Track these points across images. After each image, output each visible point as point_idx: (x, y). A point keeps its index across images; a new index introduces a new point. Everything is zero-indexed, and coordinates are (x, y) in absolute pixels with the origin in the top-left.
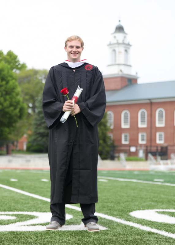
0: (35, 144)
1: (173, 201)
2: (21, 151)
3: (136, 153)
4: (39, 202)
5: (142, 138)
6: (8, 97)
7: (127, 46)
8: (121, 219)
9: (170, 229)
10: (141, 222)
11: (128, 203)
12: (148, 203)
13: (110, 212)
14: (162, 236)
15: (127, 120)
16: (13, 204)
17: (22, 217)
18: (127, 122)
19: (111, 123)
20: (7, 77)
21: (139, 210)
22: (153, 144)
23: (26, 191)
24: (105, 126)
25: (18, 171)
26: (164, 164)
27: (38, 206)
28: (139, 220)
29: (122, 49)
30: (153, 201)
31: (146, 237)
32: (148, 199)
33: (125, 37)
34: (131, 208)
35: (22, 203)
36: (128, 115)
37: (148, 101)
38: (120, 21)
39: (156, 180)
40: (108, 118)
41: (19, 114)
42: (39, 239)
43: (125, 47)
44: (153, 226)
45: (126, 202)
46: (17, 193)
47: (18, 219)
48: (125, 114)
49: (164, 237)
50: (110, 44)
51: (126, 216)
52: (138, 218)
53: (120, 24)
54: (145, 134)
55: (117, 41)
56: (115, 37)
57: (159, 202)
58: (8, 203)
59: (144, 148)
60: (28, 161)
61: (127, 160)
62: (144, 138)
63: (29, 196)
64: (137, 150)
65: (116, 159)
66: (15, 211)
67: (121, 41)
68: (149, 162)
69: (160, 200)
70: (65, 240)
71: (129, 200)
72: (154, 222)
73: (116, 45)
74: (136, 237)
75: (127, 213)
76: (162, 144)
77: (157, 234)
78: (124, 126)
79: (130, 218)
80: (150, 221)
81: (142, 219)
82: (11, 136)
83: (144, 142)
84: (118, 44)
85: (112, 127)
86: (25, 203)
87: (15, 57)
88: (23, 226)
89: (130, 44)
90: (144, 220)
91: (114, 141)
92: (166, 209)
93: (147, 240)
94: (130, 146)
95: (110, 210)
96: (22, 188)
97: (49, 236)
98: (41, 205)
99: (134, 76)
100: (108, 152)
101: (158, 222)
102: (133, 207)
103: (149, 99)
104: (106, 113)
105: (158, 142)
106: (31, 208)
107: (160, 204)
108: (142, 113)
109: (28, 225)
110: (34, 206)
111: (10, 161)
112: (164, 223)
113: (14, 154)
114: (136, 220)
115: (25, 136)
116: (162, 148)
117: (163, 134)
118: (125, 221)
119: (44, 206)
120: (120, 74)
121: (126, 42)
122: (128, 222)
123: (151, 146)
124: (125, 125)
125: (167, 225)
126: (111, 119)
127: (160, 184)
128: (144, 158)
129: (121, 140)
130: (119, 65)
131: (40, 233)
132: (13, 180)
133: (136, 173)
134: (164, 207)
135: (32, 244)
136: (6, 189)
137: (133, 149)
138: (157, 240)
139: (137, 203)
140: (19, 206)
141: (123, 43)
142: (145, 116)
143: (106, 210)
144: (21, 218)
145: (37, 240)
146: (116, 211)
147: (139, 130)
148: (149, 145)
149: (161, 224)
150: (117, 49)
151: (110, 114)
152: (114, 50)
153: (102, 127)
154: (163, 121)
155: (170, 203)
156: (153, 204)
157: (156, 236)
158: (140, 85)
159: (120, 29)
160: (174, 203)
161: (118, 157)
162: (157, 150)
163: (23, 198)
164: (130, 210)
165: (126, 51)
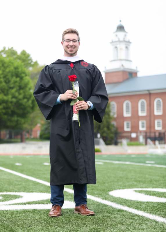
0: (47, 132)
1: (155, 180)
2: (35, 139)
3: (137, 139)
4: (31, 184)
5: (142, 125)
6: (21, 91)
7: (128, 43)
8: (99, 198)
9: (140, 206)
10: (116, 200)
11: (112, 183)
12: (130, 183)
13: (92, 191)
14: (130, 213)
15: (129, 110)
16: (6, 186)
17: (8, 197)
18: (129, 111)
19: (114, 112)
20: (21, 74)
21: (119, 189)
22: (152, 130)
23: (24, 174)
24: (109, 115)
25: (28, 157)
26: (161, 148)
27: (28, 187)
28: (115, 199)
29: (123, 46)
30: (136, 181)
31: (114, 214)
32: (133, 180)
33: (125, 35)
34: (113, 188)
35: (16, 185)
36: (129, 105)
37: (147, 92)
38: (120, 21)
39: (147, 162)
40: (111, 108)
41: (31, 105)
42: (13, 218)
43: (125, 44)
44: (125, 204)
45: (111, 182)
46: (15, 175)
47: (4, 199)
48: (126, 103)
49: (131, 214)
50: (113, 42)
51: (105, 195)
52: (115, 197)
53: (121, 24)
54: (145, 122)
55: (119, 39)
56: (117, 36)
57: (142, 182)
58: (2, 185)
59: (144, 134)
60: (40, 147)
61: (129, 145)
62: (144, 125)
63: (24, 178)
64: (137, 136)
65: (119, 144)
66: (5, 191)
67: (122, 39)
68: (148, 146)
69: (143, 180)
70: (37, 218)
71: (115, 180)
72: (129, 200)
73: (118, 43)
74: (105, 214)
75: (107, 193)
76: (160, 130)
77: (125, 211)
78: (126, 115)
79: (107, 197)
80: (125, 200)
81: (118, 197)
82: (26, 126)
83: (144, 129)
84: (119, 41)
85: (115, 116)
86: (18, 185)
87: (29, 56)
88: (5, 205)
89: (130, 41)
90: (120, 198)
91: (117, 128)
92: (144, 188)
93: (114, 217)
94: (131, 132)
95: (93, 189)
96: (22, 172)
97: (24, 215)
98: (31, 187)
99: (135, 70)
100: (112, 138)
101: (132, 200)
102: (116, 186)
103: (148, 91)
104: (109, 103)
105: (157, 128)
106: (21, 189)
107: (141, 183)
108: (142, 102)
109: (9, 205)
110: (25, 187)
111: (24, 148)
112: (138, 201)
113: (27, 142)
114: (112, 198)
115: (39, 125)
116: (160, 134)
117: (161, 121)
118: (102, 199)
119: (35, 186)
120: (122, 68)
121: (127, 40)
122: (104, 200)
123: (150, 132)
124: (126, 113)
125: (139, 203)
126: (114, 109)
127: (150, 165)
128: (144, 143)
129: (123, 127)
130: (121, 60)
131: (17, 212)
132: (17, 164)
133: (133, 156)
134: (144, 187)
135: (4, 221)
136: (7, 172)
137: (134, 135)
138: (123, 217)
139: (121, 183)
140: (11, 187)
141: (124, 41)
142: (144, 105)
143: (89, 190)
144: (6, 198)
145: (10, 219)
146: (98, 190)
147: (139, 118)
148: (148, 131)
149: (134, 201)
150: (118, 46)
151: (114, 104)
152: (116, 47)
153: (106, 116)
154: (161, 109)
155: (152, 183)
156: (135, 183)
157: (124, 213)
158: (140, 78)
159: (121, 28)
160: (155, 183)
161: (121, 142)
162: (155, 135)
163: (19, 179)
164: (111, 189)
165: (127, 47)
